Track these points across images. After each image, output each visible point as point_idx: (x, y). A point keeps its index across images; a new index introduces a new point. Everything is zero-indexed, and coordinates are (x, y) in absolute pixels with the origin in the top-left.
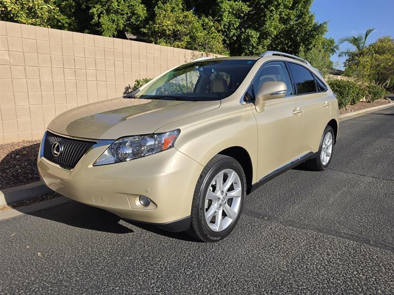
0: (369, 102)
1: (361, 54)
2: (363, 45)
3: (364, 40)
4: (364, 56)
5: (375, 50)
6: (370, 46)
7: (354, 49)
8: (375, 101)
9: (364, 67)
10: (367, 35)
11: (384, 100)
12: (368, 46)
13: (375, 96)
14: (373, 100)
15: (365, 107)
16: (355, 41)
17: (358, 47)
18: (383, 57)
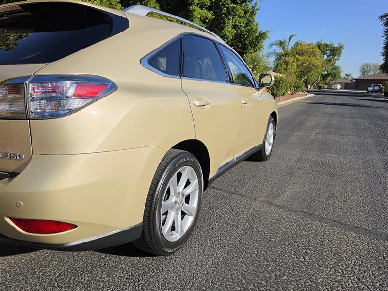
0: (293, 94)
1: (286, 55)
2: (286, 47)
3: (287, 43)
4: (288, 57)
5: (296, 52)
6: (293, 48)
7: (280, 50)
8: (297, 93)
9: (292, 67)
10: (290, 39)
11: (302, 93)
12: (290, 49)
13: (297, 88)
14: (295, 92)
15: (291, 98)
16: (281, 43)
17: (283, 49)
18: (302, 58)
